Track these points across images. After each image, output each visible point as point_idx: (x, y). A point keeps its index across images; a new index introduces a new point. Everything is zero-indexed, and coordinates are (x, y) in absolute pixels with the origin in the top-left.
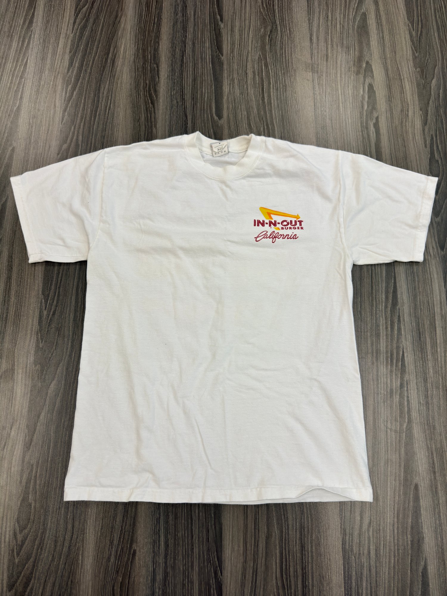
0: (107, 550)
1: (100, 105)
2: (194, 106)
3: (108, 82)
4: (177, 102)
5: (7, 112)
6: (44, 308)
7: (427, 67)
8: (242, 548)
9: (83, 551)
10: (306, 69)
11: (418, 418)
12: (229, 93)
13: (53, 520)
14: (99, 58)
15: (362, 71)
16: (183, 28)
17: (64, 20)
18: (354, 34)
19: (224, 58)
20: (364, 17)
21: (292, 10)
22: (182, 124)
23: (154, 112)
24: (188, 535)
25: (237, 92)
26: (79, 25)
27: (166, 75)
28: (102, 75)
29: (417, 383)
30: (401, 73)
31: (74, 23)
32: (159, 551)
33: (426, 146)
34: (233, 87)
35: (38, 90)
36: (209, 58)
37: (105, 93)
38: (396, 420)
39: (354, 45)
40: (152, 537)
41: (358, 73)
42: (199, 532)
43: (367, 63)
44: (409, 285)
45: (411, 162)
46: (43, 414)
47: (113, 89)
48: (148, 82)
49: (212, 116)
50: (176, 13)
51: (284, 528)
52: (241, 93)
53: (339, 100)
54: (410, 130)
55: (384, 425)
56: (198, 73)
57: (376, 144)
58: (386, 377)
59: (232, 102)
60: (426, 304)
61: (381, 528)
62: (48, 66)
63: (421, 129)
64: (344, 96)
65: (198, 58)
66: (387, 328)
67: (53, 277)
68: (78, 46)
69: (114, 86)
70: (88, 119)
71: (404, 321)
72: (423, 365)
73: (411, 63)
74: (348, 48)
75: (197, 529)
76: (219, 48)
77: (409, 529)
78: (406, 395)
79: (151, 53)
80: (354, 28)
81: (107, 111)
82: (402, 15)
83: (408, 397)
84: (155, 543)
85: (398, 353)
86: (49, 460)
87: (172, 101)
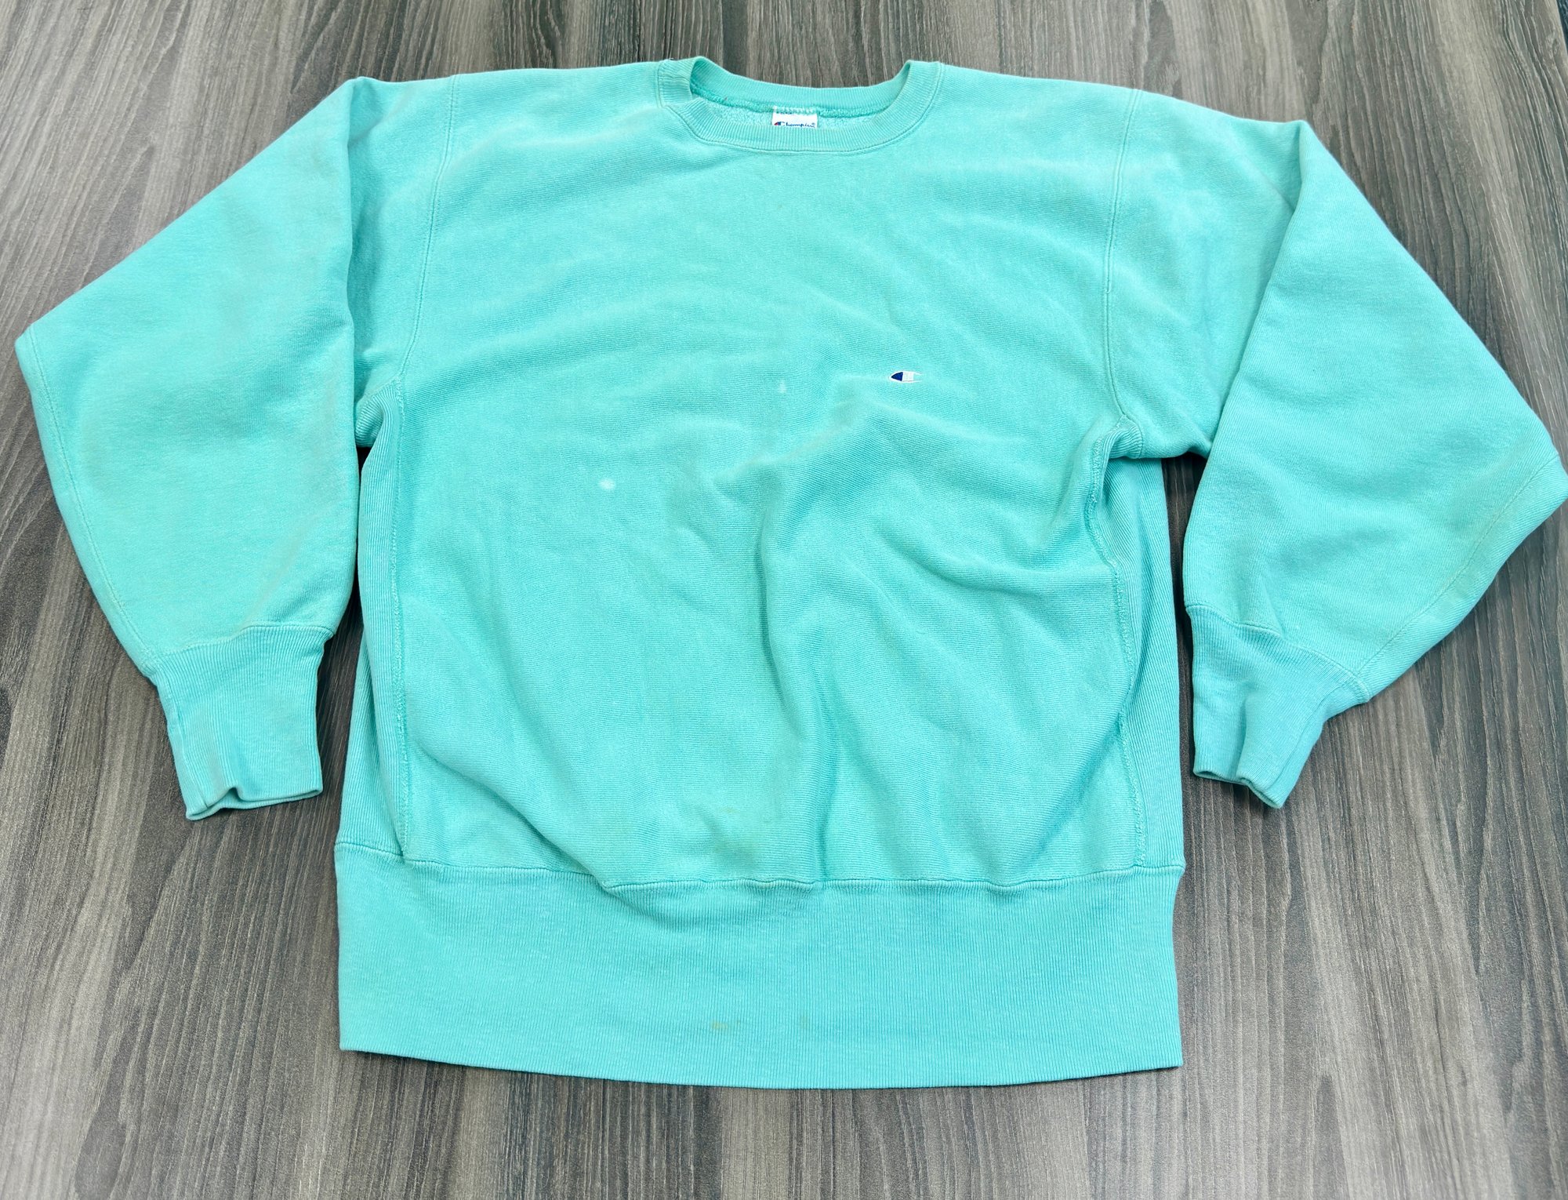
25: (786, 20)
52: (798, 25)
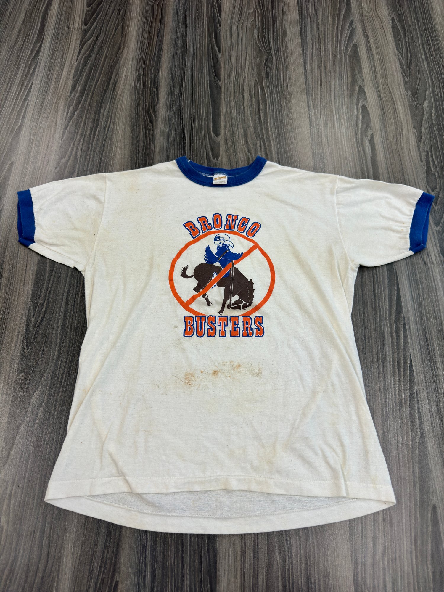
0: (85, 581)
1: (100, 124)
2: (192, 124)
3: (109, 103)
4: (175, 121)
5: (8, 130)
6: (32, 315)
7: (419, 91)
8: (239, 580)
9: (58, 582)
10: (301, 91)
11: (431, 433)
12: (227, 113)
13: (27, 545)
14: (101, 83)
15: (356, 94)
16: (183, 58)
17: (69, 51)
18: (346, 62)
19: (221, 83)
20: (355, 48)
21: (287, 42)
22: (180, 140)
23: (153, 130)
24: (178, 564)
26: (83, 55)
27: (165, 98)
28: (103, 98)
29: (427, 393)
30: (393, 96)
31: (79, 53)
32: (144, 583)
33: (422, 161)
34: (230, 108)
35: (40, 111)
36: (207, 82)
37: (105, 113)
38: (407, 433)
39: (347, 72)
40: (137, 566)
41: (351, 95)
42: (190, 561)
43: (360, 87)
44: (413, 292)
45: (408, 175)
46: (23, 426)
47: (113, 110)
48: (147, 104)
49: (209, 133)
50: (176, 45)
51: (287, 556)
53: (334, 119)
54: (405, 146)
55: (395, 439)
56: (196, 95)
57: (371, 158)
58: (394, 388)
59: (229, 120)
60: (432, 311)
61: (397, 556)
62: (51, 90)
63: (416, 145)
64: (339, 116)
65: (196, 83)
66: (392, 336)
67: (43, 284)
68: (81, 73)
69: (115, 107)
70: (87, 136)
71: (410, 328)
72: (432, 374)
73: (403, 88)
74: (341, 74)
75: (189, 557)
76: (217, 74)
77: (429, 558)
78: (416, 406)
79: (151, 78)
80: (346, 57)
81: (107, 129)
82: (391, 46)
83: (419, 409)
84: (140, 573)
85: (405, 363)
86: (26, 477)
87: (170, 120)
